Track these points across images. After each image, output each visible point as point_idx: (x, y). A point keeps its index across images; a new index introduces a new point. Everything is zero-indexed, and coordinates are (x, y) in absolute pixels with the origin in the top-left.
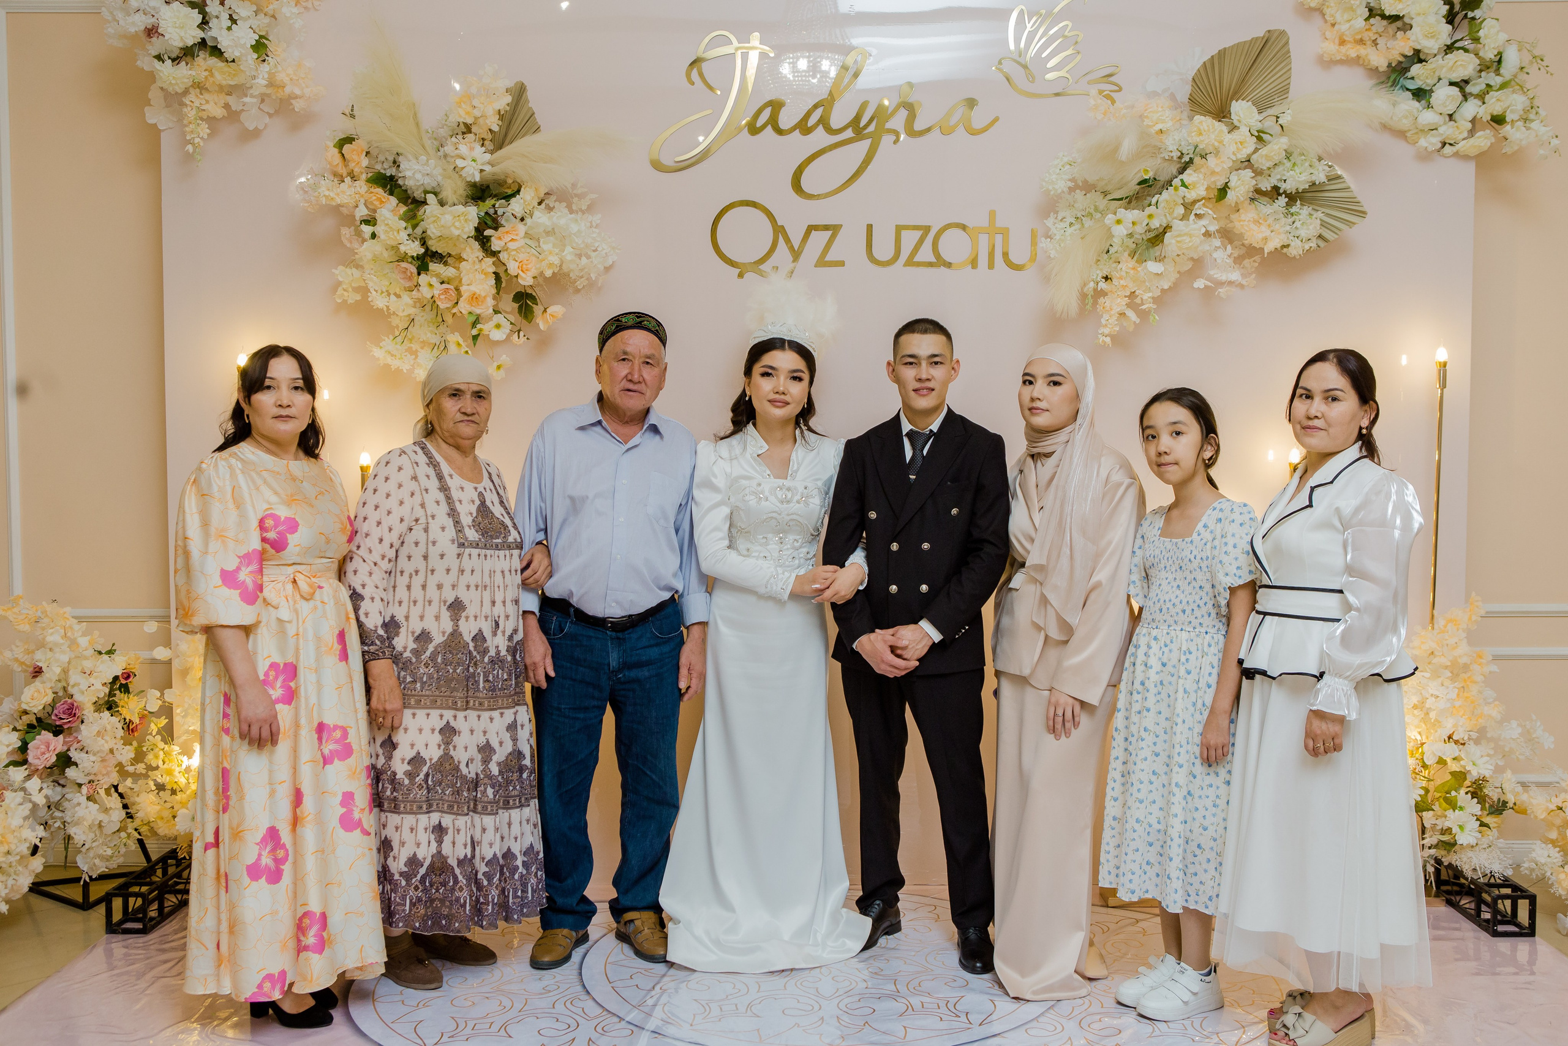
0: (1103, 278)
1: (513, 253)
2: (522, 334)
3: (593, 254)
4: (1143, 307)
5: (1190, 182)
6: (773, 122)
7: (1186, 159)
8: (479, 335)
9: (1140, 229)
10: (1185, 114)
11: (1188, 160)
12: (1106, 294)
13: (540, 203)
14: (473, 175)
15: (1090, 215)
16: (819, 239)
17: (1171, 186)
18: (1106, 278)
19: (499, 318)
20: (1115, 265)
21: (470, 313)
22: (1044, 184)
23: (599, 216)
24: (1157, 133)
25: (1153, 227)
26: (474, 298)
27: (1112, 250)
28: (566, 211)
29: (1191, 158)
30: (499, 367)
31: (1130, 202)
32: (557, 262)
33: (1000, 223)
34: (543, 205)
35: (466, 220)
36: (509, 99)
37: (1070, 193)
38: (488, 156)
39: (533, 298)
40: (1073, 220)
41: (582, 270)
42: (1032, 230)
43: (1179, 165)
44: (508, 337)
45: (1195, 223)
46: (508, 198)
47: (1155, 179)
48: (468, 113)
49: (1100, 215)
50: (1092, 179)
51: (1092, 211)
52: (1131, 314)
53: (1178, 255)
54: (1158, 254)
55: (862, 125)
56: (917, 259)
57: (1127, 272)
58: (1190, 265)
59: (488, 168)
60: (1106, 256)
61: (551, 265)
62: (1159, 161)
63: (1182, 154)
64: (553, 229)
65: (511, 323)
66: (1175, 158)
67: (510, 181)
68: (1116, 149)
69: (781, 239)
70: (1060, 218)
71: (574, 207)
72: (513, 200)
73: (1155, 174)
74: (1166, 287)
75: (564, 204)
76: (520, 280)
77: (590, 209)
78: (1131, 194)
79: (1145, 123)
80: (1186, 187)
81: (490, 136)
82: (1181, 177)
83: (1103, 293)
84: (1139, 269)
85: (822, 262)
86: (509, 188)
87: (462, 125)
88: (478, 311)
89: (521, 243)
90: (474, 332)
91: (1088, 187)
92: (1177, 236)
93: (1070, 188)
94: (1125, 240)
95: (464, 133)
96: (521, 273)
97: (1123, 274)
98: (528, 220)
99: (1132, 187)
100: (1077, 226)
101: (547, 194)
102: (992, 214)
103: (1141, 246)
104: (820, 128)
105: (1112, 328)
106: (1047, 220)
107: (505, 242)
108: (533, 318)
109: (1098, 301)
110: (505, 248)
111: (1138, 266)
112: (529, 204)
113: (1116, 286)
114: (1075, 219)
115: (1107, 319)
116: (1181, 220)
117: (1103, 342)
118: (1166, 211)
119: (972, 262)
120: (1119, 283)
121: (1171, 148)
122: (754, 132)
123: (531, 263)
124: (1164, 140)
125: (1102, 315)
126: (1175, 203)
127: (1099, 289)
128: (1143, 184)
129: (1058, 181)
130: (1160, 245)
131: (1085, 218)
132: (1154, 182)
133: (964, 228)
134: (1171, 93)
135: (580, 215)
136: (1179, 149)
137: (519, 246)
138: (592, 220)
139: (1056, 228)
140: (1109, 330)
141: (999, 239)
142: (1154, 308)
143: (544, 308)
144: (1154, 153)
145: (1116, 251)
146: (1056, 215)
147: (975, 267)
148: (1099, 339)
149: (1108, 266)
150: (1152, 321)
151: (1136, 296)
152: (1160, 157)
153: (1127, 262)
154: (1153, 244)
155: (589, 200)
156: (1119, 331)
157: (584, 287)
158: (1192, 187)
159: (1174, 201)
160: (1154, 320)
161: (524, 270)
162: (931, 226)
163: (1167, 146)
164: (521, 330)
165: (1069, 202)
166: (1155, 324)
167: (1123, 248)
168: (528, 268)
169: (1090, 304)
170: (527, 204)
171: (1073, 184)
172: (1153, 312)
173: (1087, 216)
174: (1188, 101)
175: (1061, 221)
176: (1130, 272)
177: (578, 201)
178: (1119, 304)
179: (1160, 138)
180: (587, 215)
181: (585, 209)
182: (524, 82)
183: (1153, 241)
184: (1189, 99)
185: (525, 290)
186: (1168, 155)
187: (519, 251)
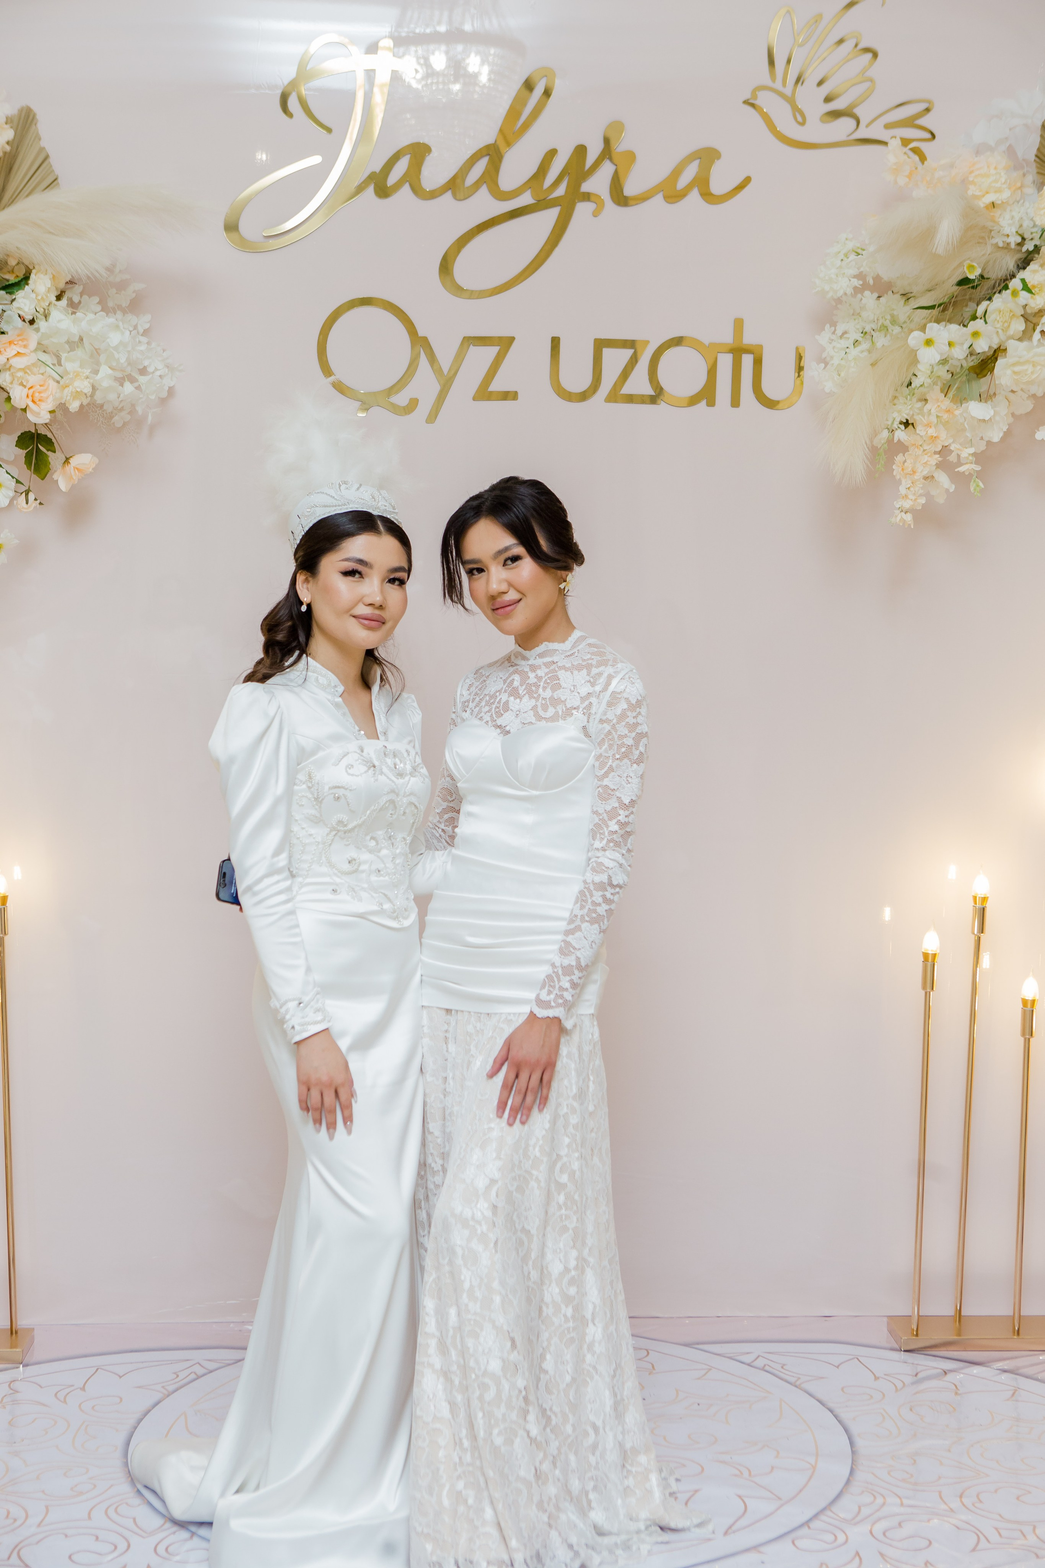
0: (901, 423)
1: (20, 374)
2: (31, 496)
3: (142, 379)
4: (961, 469)
5: (1036, 283)
6: (413, 179)
7: (1029, 246)
9: (959, 353)
10: (1030, 178)
11: (1031, 248)
12: (907, 449)
13: (59, 298)
15: (884, 328)
16: (481, 357)
17: (1006, 287)
18: (907, 424)
20: (919, 404)
22: (819, 282)
23: (148, 317)
24: (987, 207)
25: (979, 350)
27: (916, 383)
28: (99, 308)
29: (1036, 246)
31: (944, 310)
32: (88, 390)
33: (749, 339)
34: (64, 302)
36: (9, 134)
37: (854, 295)
39: (48, 442)
40: (858, 336)
41: (123, 400)
42: (797, 349)
43: (1018, 257)
44: (12, 500)
45: (1041, 345)
46: (10, 288)
47: (983, 278)
49: (897, 330)
50: (886, 276)
51: (887, 323)
52: (943, 479)
53: (1013, 391)
54: (984, 388)
55: (546, 186)
56: (627, 389)
57: (937, 416)
58: (1029, 406)
60: (906, 391)
61: (77, 394)
62: (989, 249)
63: (1023, 239)
64: (81, 339)
65: (18, 482)
66: (1013, 246)
67: (12, 262)
68: (929, 233)
69: (423, 357)
70: (839, 332)
71: (110, 304)
72: (20, 295)
73: (983, 269)
74: (996, 439)
75: (96, 299)
76: (30, 416)
77: (135, 306)
78: (946, 300)
79: (970, 193)
80: (1030, 290)
82: (1022, 274)
83: (902, 448)
84: (957, 412)
85: (484, 394)
86: (12, 271)
89: (31, 358)
91: (881, 288)
92: (1014, 365)
93: (855, 288)
94: (937, 368)
96: (31, 404)
97: (934, 419)
98: (41, 324)
99: (949, 290)
100: (865, 345)
101: (71, 282)
102: (739, 324)
103: (960, 377)
104: (484, 191)
105: (916, 500)
106: (820, 335)
107: (7, 357)
108: (48, 471)
109: (895, 457)
110: (8, 366)
111: (955, 407)
112: (42, 298)
113: (921, 436)
114: (862, 335)
115: (909, 486)
116: (1020, 339)
117: (900, 520)
118: (998, 326)
119: (707, 394)
120: (925, 433)
121: (1007, 230)
122: (383, 192)
123: (46, 390)
124: (999, 218)
125: (900, 480)
126: (1013, 315)
127: (895, 441)
128: (965, 285)
129: (840, 278)
130: (989, 376)
131: (878, 333)
132: (981, 281)
133: (696, 345)
134: (1010, 146)
135: (119, 314)
136: (1020, 232)
137: (30, 364)
138: (137, 323)
139: (834, 348)
140: (911, 503)
141: (747, 361)
142: (976, 471)
143: (66, 457)
144: (983, 238)
145: (922, 384)
146: (833, 328)
147: (711, 403)
148: (896, 516)
149: (910, 406)
150: (975, 489)
151: (952, 452)
152: (992, 245)
153: (938, 400)
154: (977, 375)
155: (133, 292)
156: (924, 502)
157: (125, 424)
158: (1037, 290)
159: (1010, 311)
160: (978, 489)
161: (36, 400)
162: (648, 342)
163: (1002, 227)
164: (31, 491)
165: (854, 310)
166: (979, 495)
167: (932, 379)
168: (42, 397)
169: (883, 462)
170: (39, 298)
171: (861, 282)
172: (974, 477)
173: (880, 331)
174: (1035, 160)
175: (841, 337)
176: (942, 416)
177: (117, 293)
178: (925, 463)
179: (993, 216)
180: (130, 316)
181: (127, 305)
182: (32, 107)
183: (978, 371)
184: (1036, 156)
185: (36, 430)
186: (1003, 242)
187: (28, 371)
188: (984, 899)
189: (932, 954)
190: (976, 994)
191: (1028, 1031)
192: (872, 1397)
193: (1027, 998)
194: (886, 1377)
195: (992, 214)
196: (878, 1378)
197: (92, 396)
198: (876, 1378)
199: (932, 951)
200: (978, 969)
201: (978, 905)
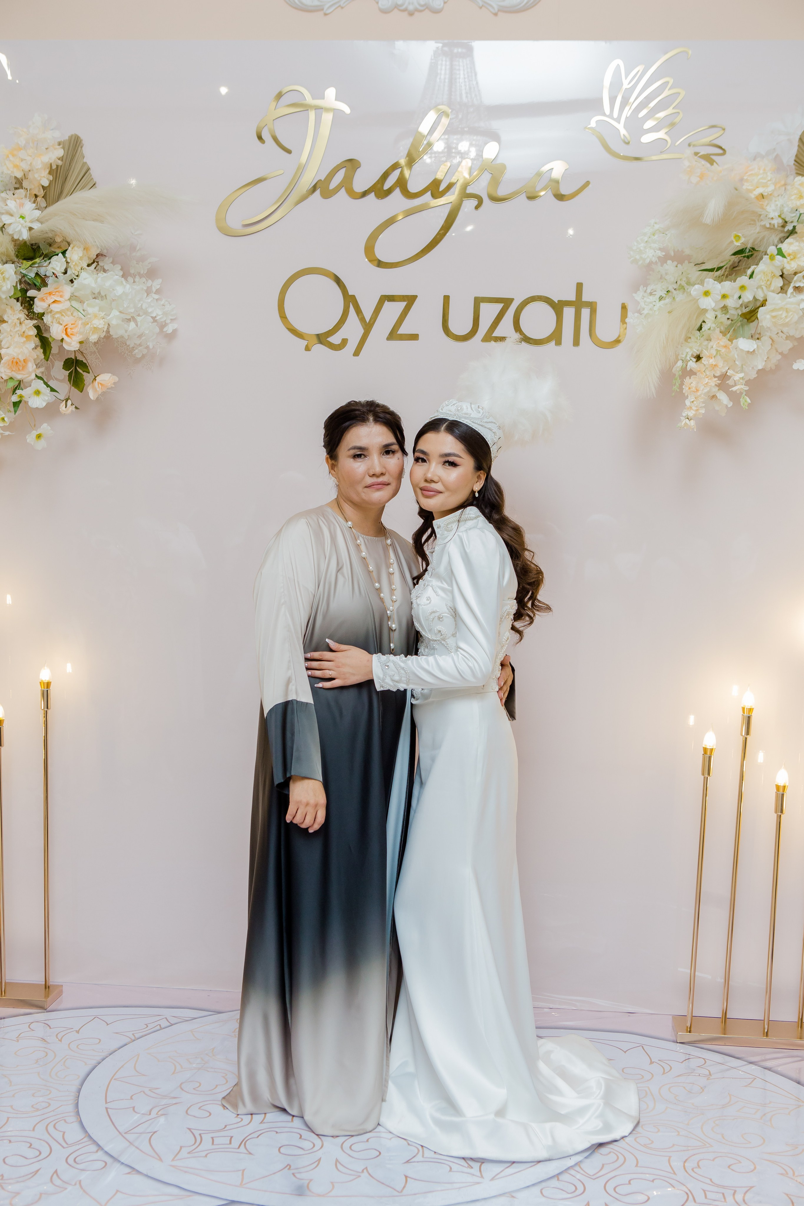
0: (694, 357)
1: (57, 316)
2: (69, 402)
4: (734, 389)
5: (791, 252)
6: (347, 184)
7: (789, 227)
8: (20, 402)
9: (731, 303)
10: (792, 177)
12: (695, 374)
13: (89, 266)
14: (20, 232)
15: (682, 288)
16: (393, 310)
17: (767, 255)
18: (697, 357)
19: (40, 385)
20: (706, 343)
21: (11, 378)
22: (632, 253)
23: (160, 281)
24: (757, 198)
25: (746, 300)
26: (16, 363)
27: (705, 327)
28: (118, 273)
29: (794, 227)
30: (39, 436)
31: (722, 273)
32: (103, 326)
33: (587, 297)
34: (94, 267)
35: (4, 278)
36: (60, 152)
37: (662, 265)
38: (38, 213)
39: (84, 366)
40: (663, 293)
41: (140, 336)
42: (622, 304)
43: (782, 235)
44: (51, 405)
45: (795, 296)
46: (52, 256)
47: (753, 249)
48: (16, 166)
50: (687, 252)
51: (684, 283)
52: (723, 397)
53: (775, 333)
54: (753, 332)
55: (441, 189)
56: (496, 333)
57: (717, 350)
58: (789, 345)
59: (36, 226)
60: (698, 333)
61: (95, 329)
63: (786, 222)
64: (99, 291)
65: (53, 390)
66: (776, 225)
67: (58, 240)
68: (702, 211)
69: (352, 309)
70: (649, 291)
71: (132, 271)
72: (55, 258)
73: (754, 242)
74: (760, 367)
75: (120, 267)
76: (65, 346)
77: (151, 274)
78: (725, 264)
79: (744, 187)
80: (784, 256)
81: (41, 193)
82: (780, 246)
83: (692, 373)
84: (731, 347)
85: (393, 335)
86: (57, 245)
87: (14, 181)
88: (19, 377)
89: (68, 304)
90: (15, 399)
91: (679, 258)
92: (773, 311)
93: (659, 258)
94: (719, 316)
95: (16, 189)
96: (65, 337)
97: (714, 352)
98: (75, 281)
99: (726, 258)
101: (100, 255)
102: (579, 287)
103: (736, 322)
104: (397, 192)
105: (697, 410)
106: (636, 293)
107: (48, 303)
108: (84, 386)
109: (684, 380)
110: (49, 310)
111: (730, 343)
112: (76, 263)
113: (705, 365)
114: (666, 293)
115: (693, 400)
116: (778, 294)
117: (684, 424)
118: (763, 284)
119: (556, 337)
120: (707, 363)
121: (772, 215)
122: (327, 194)
123: (76, 326)
124: (766, 206)
125: (687, 395)
126: (774, 275)
127: (688, 369)
128: (739, 254)
129: (648, 250)
130: (756, 321)
131: (678, 291)
132: (752, 252)
133: (547, 300)
134: (777, 156)
135: (137, 279)
136: (783, 216)
137: (64, 308)
138: (152, 284)
139: (645, 302)
140: (694, 412)
141: (585, 313)
142: (745, 390)
143: (95, 376)
144: (754, 221)
145: (709, 328)
146: (645, 288)
147: (559, 343)
148: (683, 421)
149: (699, 344)
150: (744, 404)
151: (729, 377)
152: (761, 225)
153: (718, 339)
154: (748, 320)
155: (149, 264)
156: (703, 412)
157: (143, 356)
158: (792, 257)
159: (772, 272)
160: (746, 404)
161: (69, 334)
162: (513, 299)
163: (769, 212)
164: (70, 399)
165: (661, 275)
166: (747, 408)
167: (716, 325)
168: (73, 332)
169: (678, 384)
170: (74, 264)
171: (664, 254)
172: (744, 395)
173: (679, 290)
174: (794, 164)
175: (651, 294)
176: (721, 350)
177: (136, 264)
178: (706, 384)
179: (762, 204)
180: (144, 280)
181: (145, 272)
182: (80, 135)
183: (748, 317)
184: (795, 161)
185: (76, 357)
186: (770, 224)
187: (64, 314)
188: (750, 710)
189: (710, 749)
190: (743, 780)
191: (780, 809)
192: (643, 1077)
193: (779, 785)
194: (659, 1062)
195: (761, 203)
196: (653, 1062)
197: (108, 332)
198: (652, 1063)
199: (710, 746)
200: (745, 762)
201: (745, 714)
